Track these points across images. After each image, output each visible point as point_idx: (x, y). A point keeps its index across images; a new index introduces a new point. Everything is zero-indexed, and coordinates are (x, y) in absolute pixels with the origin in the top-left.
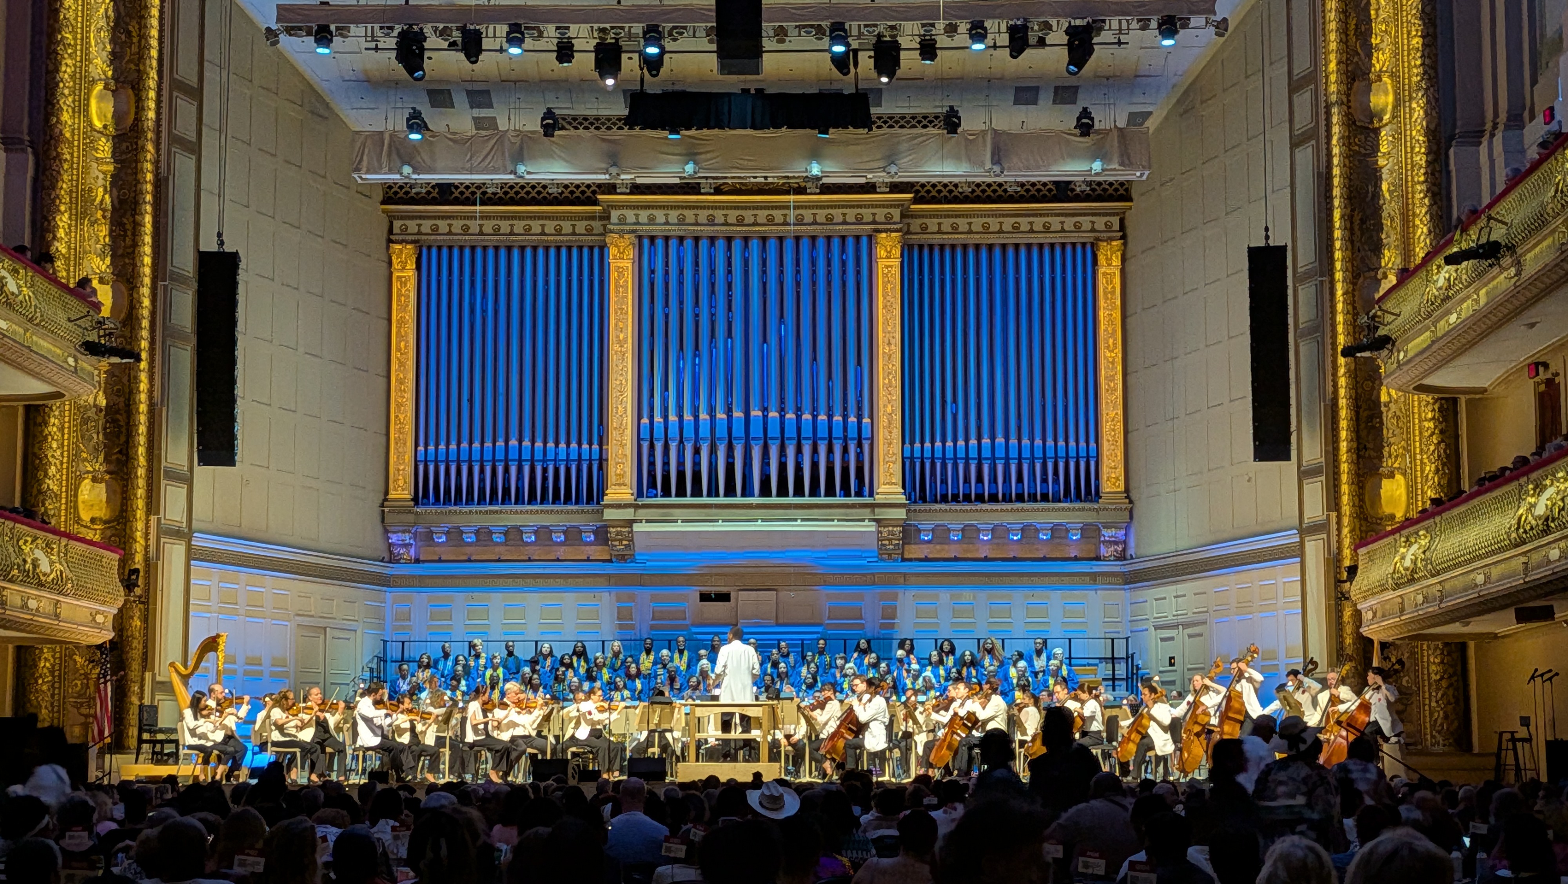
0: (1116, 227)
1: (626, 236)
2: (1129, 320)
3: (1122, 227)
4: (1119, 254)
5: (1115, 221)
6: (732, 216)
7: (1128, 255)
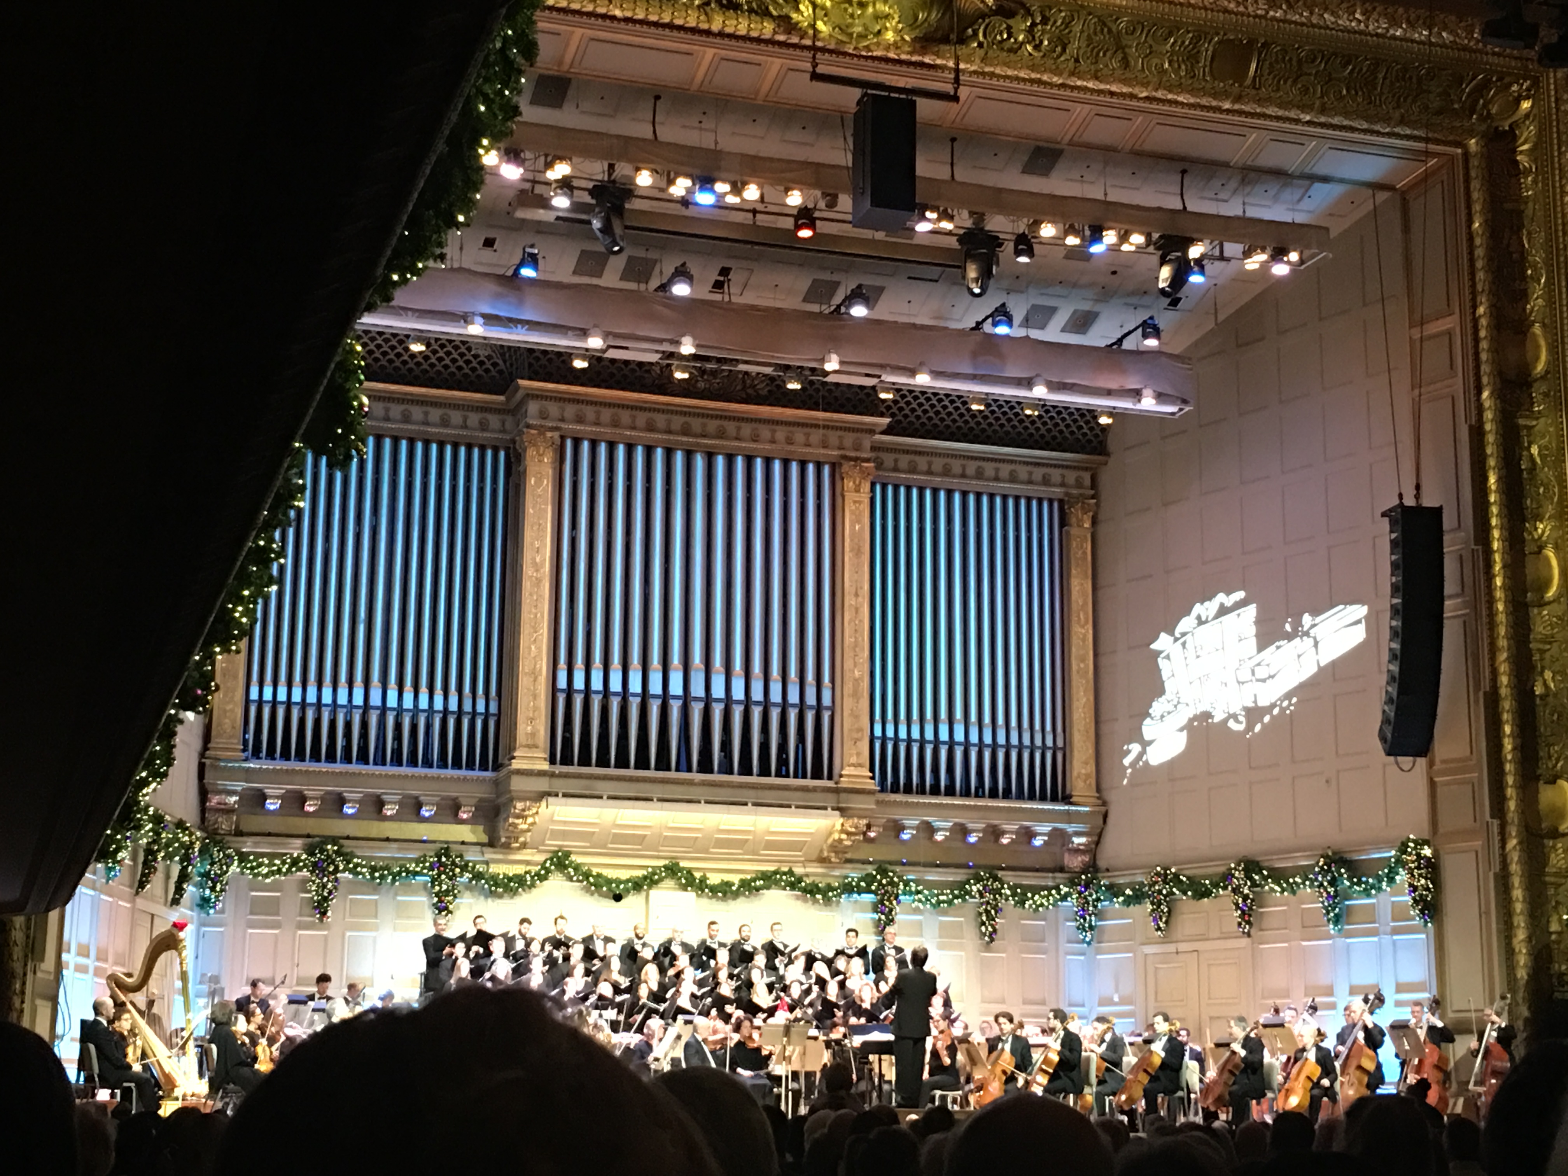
0: (1087, 481)
1: (549, 434)
2: (1100, 593)
3: (1094, 485)
4: (1091, 514)
5: (1087, 477)
6: (677, 422)
7: (1101, 517)
